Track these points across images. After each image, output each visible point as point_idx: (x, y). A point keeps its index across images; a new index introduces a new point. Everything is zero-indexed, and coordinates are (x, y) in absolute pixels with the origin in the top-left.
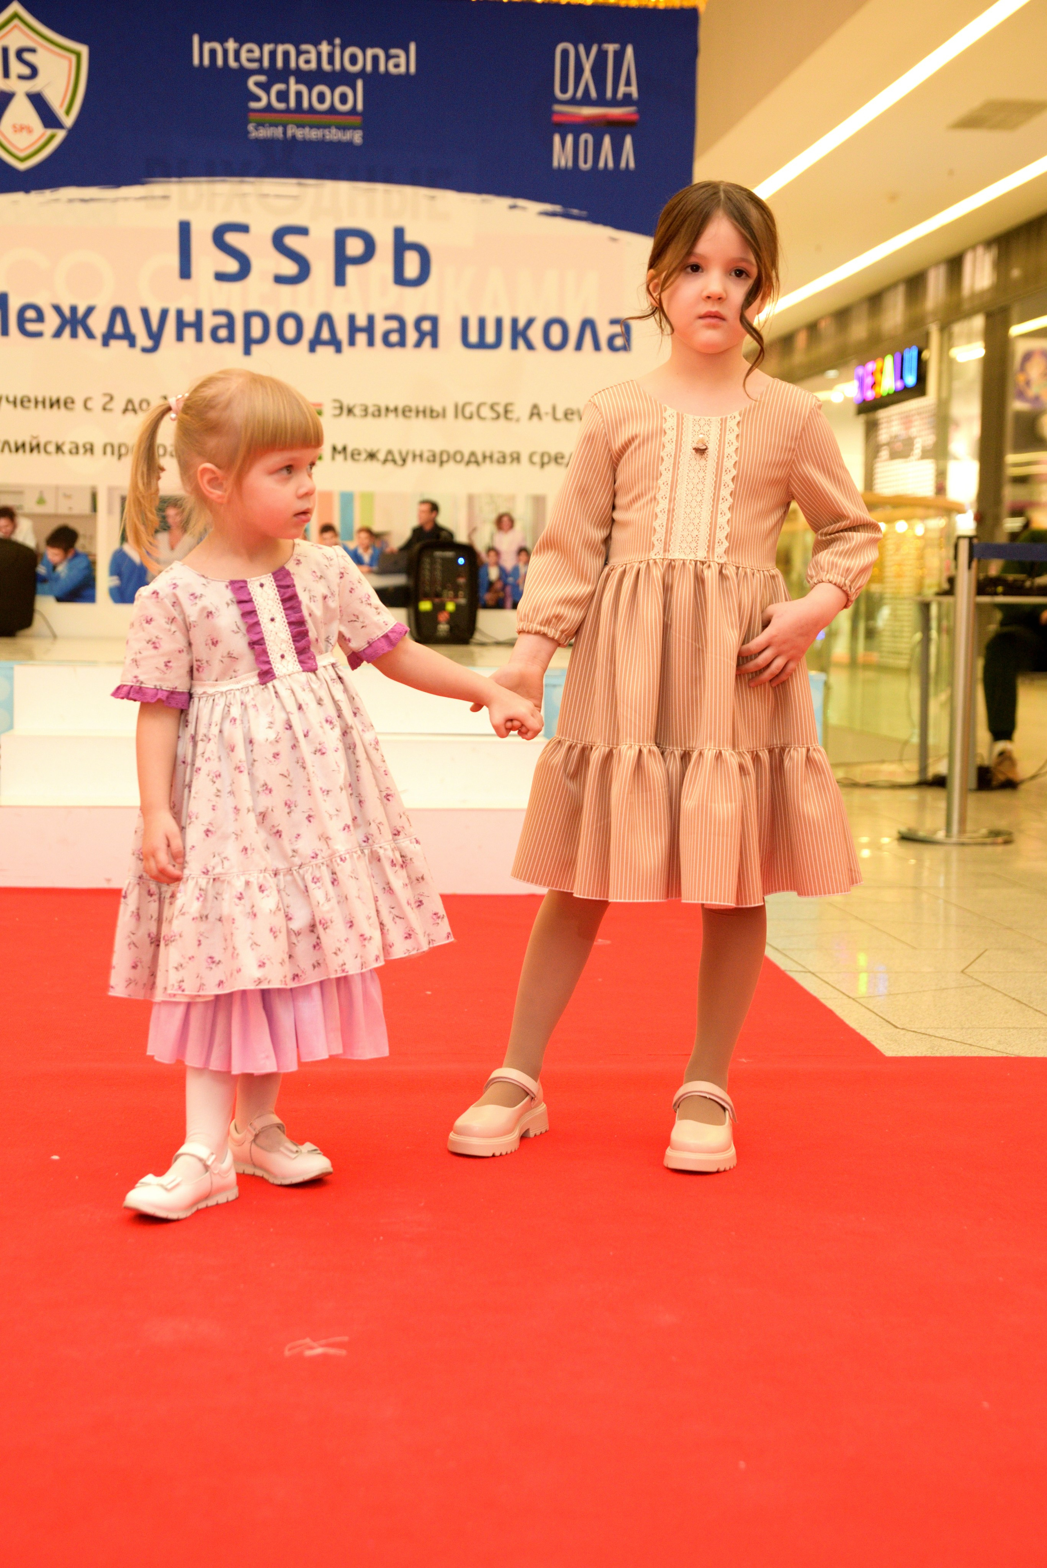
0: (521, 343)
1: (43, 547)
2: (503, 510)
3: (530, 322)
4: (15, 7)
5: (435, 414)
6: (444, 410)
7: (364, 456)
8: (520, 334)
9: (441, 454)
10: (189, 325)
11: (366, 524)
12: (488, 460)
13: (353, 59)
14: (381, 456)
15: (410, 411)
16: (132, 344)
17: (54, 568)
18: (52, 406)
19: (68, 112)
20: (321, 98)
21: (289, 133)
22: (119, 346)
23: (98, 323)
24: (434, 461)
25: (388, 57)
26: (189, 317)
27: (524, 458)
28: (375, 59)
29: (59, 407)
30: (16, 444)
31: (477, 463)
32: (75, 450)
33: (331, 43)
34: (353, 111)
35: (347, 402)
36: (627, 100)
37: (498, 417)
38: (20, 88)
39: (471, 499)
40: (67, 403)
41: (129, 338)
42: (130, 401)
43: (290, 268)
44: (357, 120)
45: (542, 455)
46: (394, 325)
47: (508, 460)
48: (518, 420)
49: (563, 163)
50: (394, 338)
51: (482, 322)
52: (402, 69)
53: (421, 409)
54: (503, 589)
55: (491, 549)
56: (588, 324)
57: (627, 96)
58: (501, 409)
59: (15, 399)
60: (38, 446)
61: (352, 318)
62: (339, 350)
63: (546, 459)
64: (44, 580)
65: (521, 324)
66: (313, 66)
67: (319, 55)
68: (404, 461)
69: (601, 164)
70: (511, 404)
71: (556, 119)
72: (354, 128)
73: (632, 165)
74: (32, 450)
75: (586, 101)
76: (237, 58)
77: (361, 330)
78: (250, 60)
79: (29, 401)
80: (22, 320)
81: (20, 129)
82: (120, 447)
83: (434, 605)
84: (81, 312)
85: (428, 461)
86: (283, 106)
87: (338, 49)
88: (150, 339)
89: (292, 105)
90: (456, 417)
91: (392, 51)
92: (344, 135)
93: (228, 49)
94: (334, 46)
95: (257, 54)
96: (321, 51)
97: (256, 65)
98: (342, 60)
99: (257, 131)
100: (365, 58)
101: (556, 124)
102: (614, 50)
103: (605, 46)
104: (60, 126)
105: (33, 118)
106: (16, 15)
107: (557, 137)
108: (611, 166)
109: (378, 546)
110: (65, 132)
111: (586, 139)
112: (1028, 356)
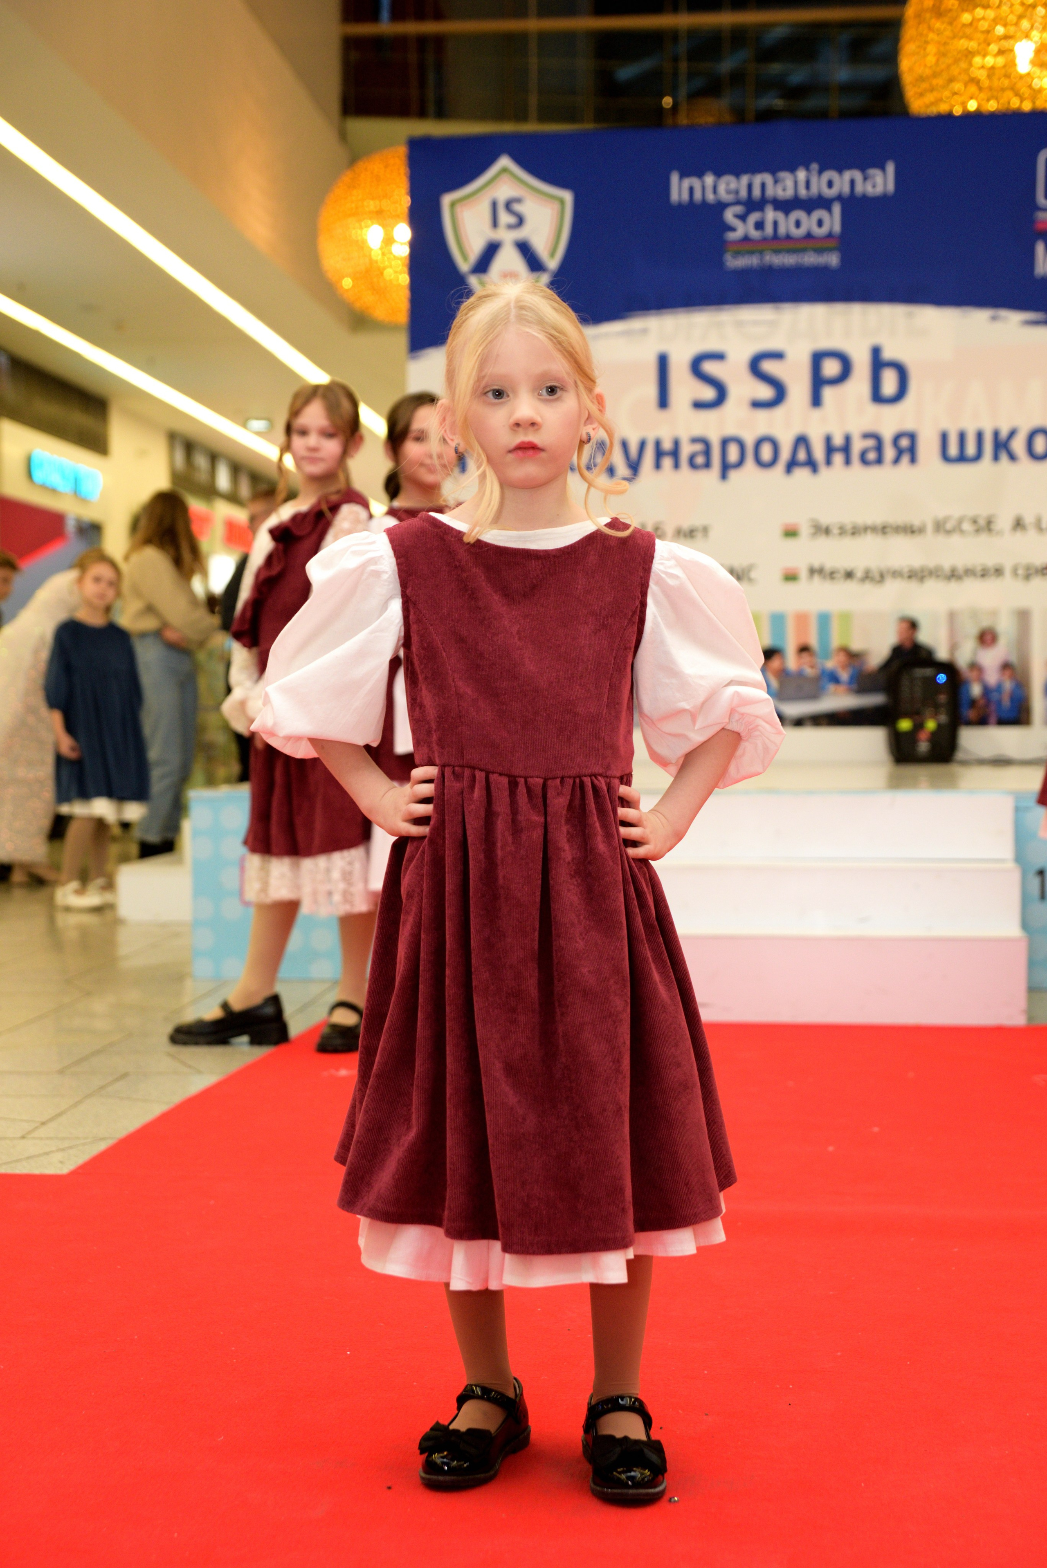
0: (1004, 457)
2: (985, 623)
3: (1012, 433)
4: (505, 161)
5: (914, 531)
6: (924, 526)
7: (842, 575)
8: (1002, 446)
9: (922, 569)
10: (668, 454)
11: (844, 644)
12: (970, 575)
13: (830, 184)
14: (859, 574)
15: (890, 528)
19: (552, 256)
20: (798, 224)
21: (766, 261)
24: (914, 577)
25: (865, 179)
26: (667, 445)
27: (1008, 572)
28: (852, 181)
31: (959, 578)
33: (808, 169)
34: (830, 236)
35: (825, 521)
37: (981, 530)
38: (507, 237)
39: (952, 616)
43: (765, 392)
44: (832, 244)
45: (1028, 568)
46: (871, 443)
47: (992, 573)
48: (1001, 533)
50: (872, 456)
51: (962, 437)
52: (879, 190)
53: (900, 525)
54: (988, 705)
55: (974, 665)
58: (982, 522)
61: (828, 440)
62: (815, 470)
63: (1031, 572)
65: (1004, 433)
67: (796, 182)
68: (883, 579)
70: (994, 516)
71: (1040, 227)
72: (831, 251)
76: (715, 191)
77: (838, 450)
78: (727, 193)
81: (508, 276)
83: (913, 722)
85: (907, 578)
86: (760, 233)
87: (815, 174)
88: (629, 468)
89: (769, 232)
90: (937, 532)
91: (869, 171)
92: (821, 259)
93: (706, 182)
94: (811, 171)
95: (735, 185)
96: (798, 177)
97: (733, 196)
98: (819, 184)
99: (734, 261)
100: (842, 180)
101: (1039, 232)
104: (545, 269)
105: (519, 264)
106: (505, 168)
107: (1040, 245)
109: (856, 666)
110: (550, 275)
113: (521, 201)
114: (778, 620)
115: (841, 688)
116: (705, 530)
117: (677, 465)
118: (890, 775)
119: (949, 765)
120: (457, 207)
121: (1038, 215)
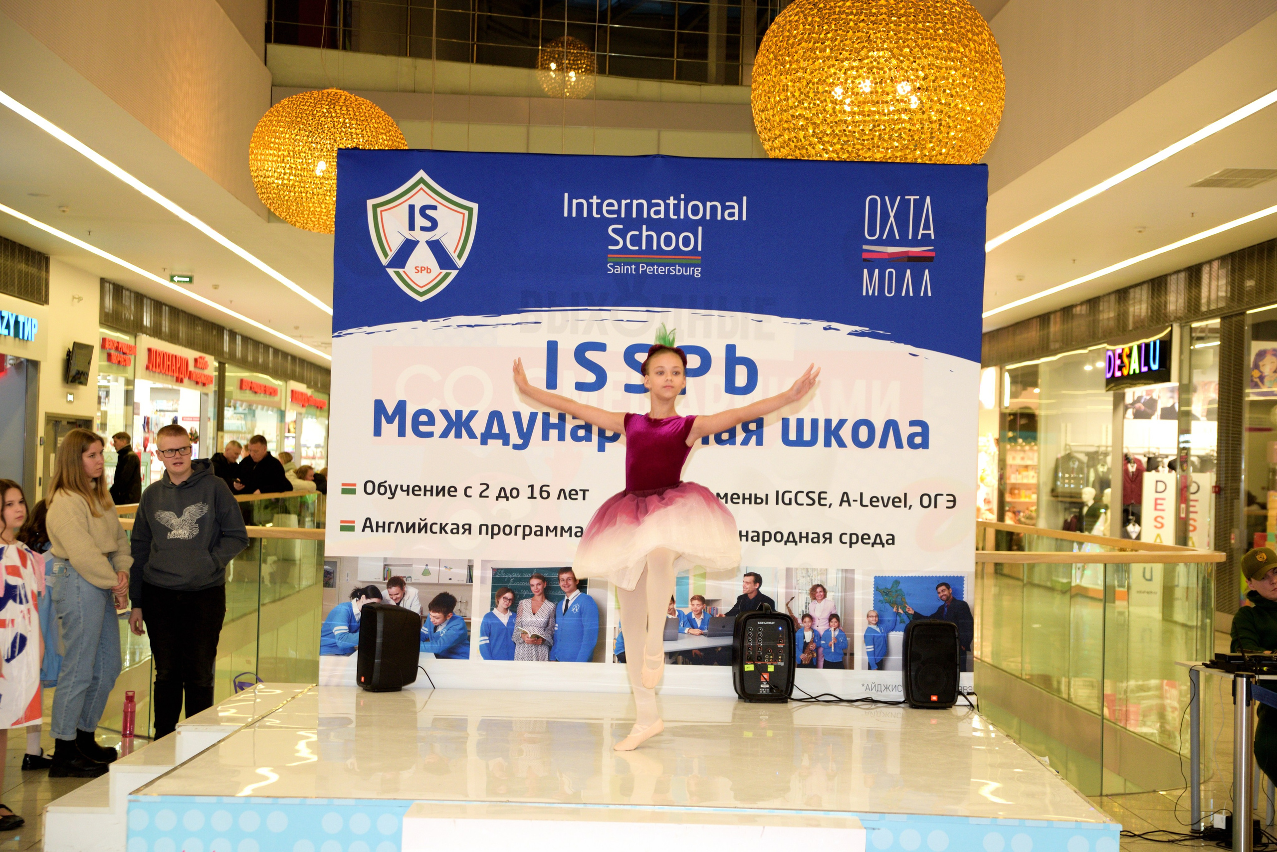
0: (833, 442)
1: (427, 612)
2: (816, 582)
3: (842, 422)
4: (421, 174)
5: (759, 501)
6: (767, 495)
8: (833, 433)
9: (764, 533)
11: (699, 594)
12: (804, 540)
13: (695, 210)
15: (739, 498)
16: (506, 443)
17: (436, 628)
18: (437, 494)
19: (460, 256)
20: (668, 241)
21: (641, 269)
22: (495, 444)
23: (479, 425)
24: (758, 540)
25: (724, 208)
26: (554, 419)
27: (836, 538)
28: (714, 208)
29: (444, 495)
30: (407, 524)
31: (794, 542)
32: (456, 530)
33: (677, 198)
34: (695, 250)
36: (926, 241)
37: (814, 503)
39: (789, 572)
40: (451, 491)
41: (504, 438)
42: (503, 489)
44: (697, 259)
45: (851, 535)
47: (822, 540)
48: (831, 505)
49: (870, 294)
52: (736, 218)
53: (747, 496)
54: (817, 650)
55: (806, 616)
56: (891, 425)
57: (926, 237)
58: (815, 496)
59: (408, 486)
60: (426, 525)
63: (854, 540)
64: (427, 639)
65: (834, 424)
66: (662, 216)
67: (667, 206)
69: (903, 294)
70: (826, 493)
71: (865, 256)
72: (695, 266)
73: (930, 294)
74: (420, 531)
75: (891, 241)
76: (599, 210)
78: (609, 212)
79: (420, 490)
80: (416, 423)
81: (420, 270)
82: (493, 526)
83: (756, 666)
84: (465, 415)
85: (752, 540)
86: (637, 248)
87: (682, 203)
88: (521, 437)
89: (644, 247)
90: (777, 503)
91: (727, 204)
92: (686, 272)
93: (592, 203)
94: (679, 200)
95: (616, 208)
96: (669, 204)
97: (615, 216)
98: (686, 211)
99: (614, 269)
100: (705, 209)
101: (865, 260)
102: (915, 200)
103: (906, 197)
104: (453, 266)
105: (431, 261)
106: (422, 180)
107: (865, 271)
108: (911, 294)
109: (708, 612)
110: (457, 271)
111: (891, 273)
112: (1261, 354)
113: (434, 208)
115: (697, 631)
116: (584, 491)
118: (735, 709)
119: (786, 702)
120: (379, 210)
121: (865, 247)
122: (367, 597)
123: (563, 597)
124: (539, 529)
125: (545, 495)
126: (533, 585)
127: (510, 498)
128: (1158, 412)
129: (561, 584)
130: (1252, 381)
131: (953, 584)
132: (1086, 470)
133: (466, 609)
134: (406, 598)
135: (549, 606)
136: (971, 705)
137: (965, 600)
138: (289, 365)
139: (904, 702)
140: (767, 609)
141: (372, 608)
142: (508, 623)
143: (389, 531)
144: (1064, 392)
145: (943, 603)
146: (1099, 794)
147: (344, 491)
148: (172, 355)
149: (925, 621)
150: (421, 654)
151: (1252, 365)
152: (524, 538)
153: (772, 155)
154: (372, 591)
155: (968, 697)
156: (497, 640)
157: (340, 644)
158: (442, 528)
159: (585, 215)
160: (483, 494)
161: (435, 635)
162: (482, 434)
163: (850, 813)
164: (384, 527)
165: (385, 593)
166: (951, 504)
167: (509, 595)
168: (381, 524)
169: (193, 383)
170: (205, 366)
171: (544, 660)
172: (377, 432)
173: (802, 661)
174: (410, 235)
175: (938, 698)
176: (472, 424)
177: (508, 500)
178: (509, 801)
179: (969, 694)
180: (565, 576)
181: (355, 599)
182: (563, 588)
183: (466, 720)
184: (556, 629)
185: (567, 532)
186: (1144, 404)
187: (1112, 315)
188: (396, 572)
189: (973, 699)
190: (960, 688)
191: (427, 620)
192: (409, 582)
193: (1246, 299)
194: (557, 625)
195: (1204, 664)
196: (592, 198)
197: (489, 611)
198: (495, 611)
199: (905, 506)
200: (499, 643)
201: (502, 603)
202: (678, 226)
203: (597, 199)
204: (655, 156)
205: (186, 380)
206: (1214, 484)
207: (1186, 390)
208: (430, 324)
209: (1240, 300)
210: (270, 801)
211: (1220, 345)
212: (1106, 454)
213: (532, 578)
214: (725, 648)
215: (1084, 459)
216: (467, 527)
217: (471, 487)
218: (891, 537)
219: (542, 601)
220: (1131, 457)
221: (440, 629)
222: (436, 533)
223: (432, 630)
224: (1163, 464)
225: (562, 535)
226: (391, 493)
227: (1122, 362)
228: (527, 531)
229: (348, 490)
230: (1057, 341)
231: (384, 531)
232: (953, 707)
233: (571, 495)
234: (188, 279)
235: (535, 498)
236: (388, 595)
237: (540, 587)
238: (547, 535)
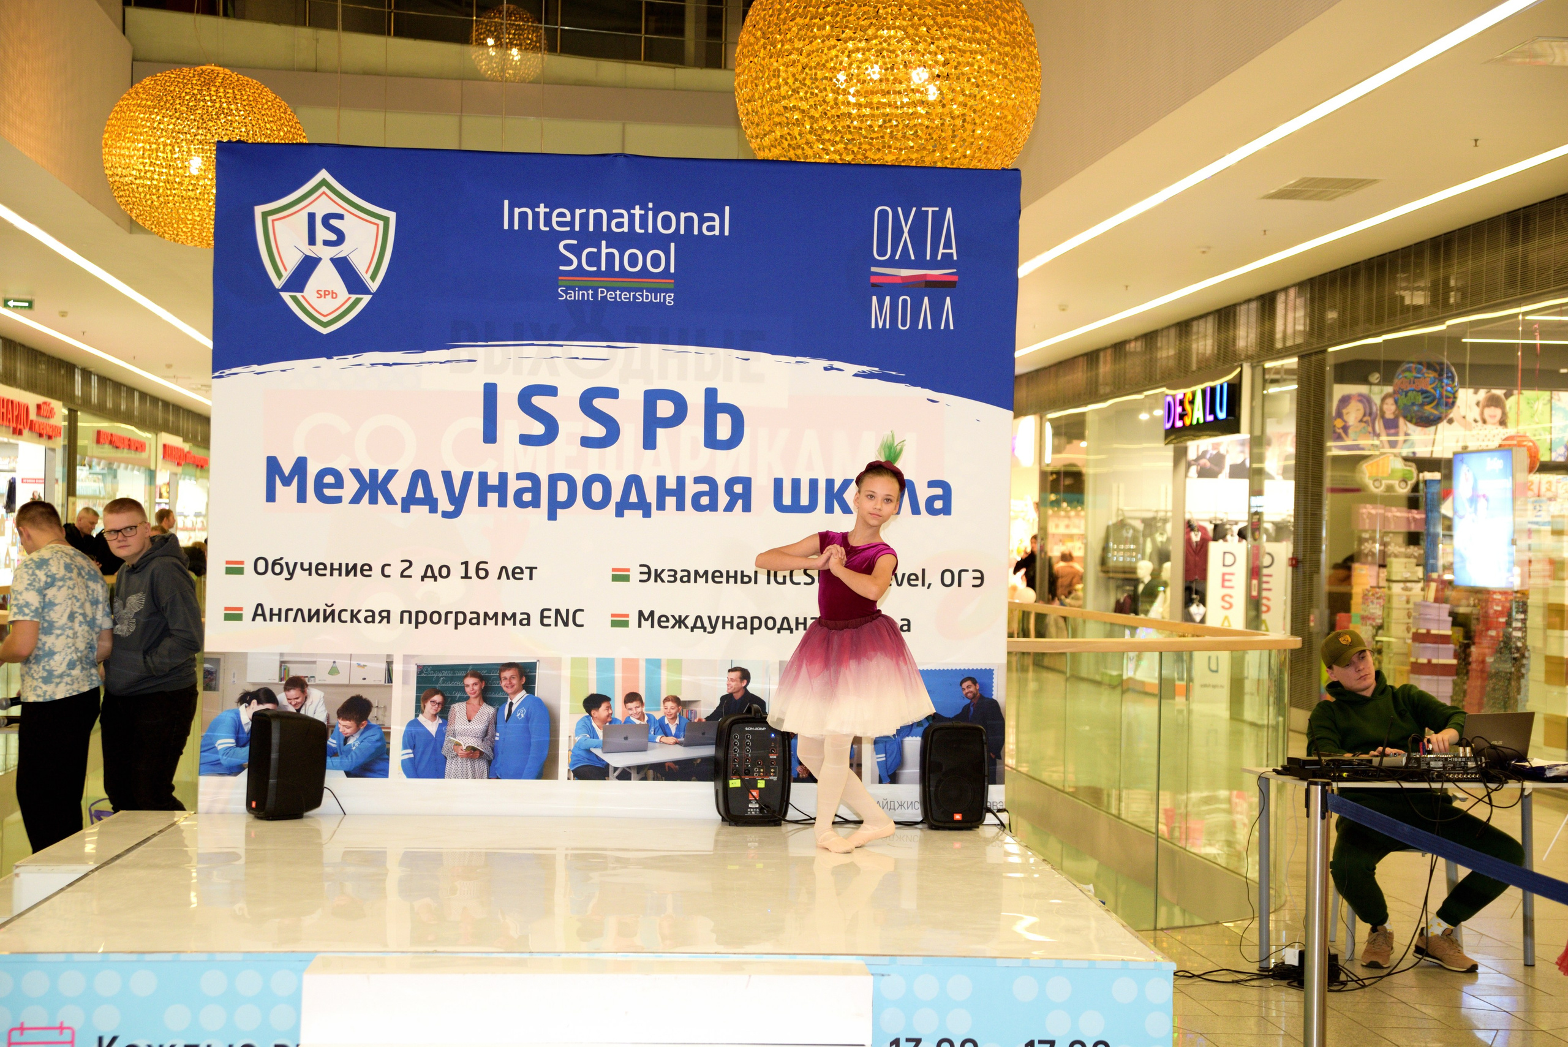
0: (837, 507)
1: (334, 720)
4: (324, 174)
5: (746, 579)
7: (672, 621)
8: (835, 496)
9: (752, 618)
10: (493, 489)
11: (674, 694)
13: (666, 223)
14: (690, 622)
15: (721, 576)
16: (433, 509)
17: (346, 740)
18: (348, 574)
19: (373, 277)
20: (633, 260)
21: (600, 295)
22: (419, 512)
23: (399, 488)
24: (745, 628)
25: (702, 220)
26: (493, 480)
28: (689, 220)
29: (355, 575)
30: (310, 610)
31: (790, 629)
32: (371, 618)
33: (644, 207)
34: (666, 272)
35: (655, 567)
36: (947, 262)
40: (365, 570)
41: (431, 503)
43: (598, 431)
44: (669, 283)
46: (705, 487)
49: (880, 327)
50: (705, 501)
51: (796, 484)
52: (717, 232)
53: (732, 574)
57: (947, 257)
59: (310, 564)
60: (333, 612)
61: (661, 480)
62: (647, 514)
64: (335, 754)
65: (837, 486)
66: (625, 229)
67: (632, 218)
68: (714, 628)
69: (920, 327)
71: (874, 280)
72: (667, 291)
73: (952, 327)
74: (325, 620)
75: (905, 263)
76: (548, 222)
77: (671, 493)
78: (559, 224)
79: (325, 569)
80: (319, 485)
81: (323, 294)
82: (417, 613)
83: (743, 781)
84: (381, 476)
85: (738, 627)
86: (595, 269)
87: (650, 213)
88: (452, 504)
89: (603, 268)
90: (769, 582)
91: (706, 215)
92: (656, 299)
93: (539, 213)
94: (647, 210)
95: (568, 219)
96: (634, 215)
97: (568, 229)
98: (655, 223)
99: (566, 295)
100: (679, 222)
101: (874, 285)
102: (933, 212)
103: (923, 209)
104: (365, 290)
105: (337, 284)
106: (324, 183)
107: (874, 298)
108: (930, 327)
109: (685, 716)
110: (371, 296)
111: (904, 301)
112: (1345, 400)
113: (340, 217)
114: (605, 665)
115: (671, 740)
116: (531, 569)
117: (502, 503)
118: (718, 834)
119: (780, 825)
120: (270, 219)
121: (873, 269)
122: (259, 703)
123: (506, 700)
124: (475, 616)
125: (482, 574)
126: (468, 686)
127: (439, 578)
128: (1226, 470)
129: (503, 683)
130: (1334, 432)
131: (980, 679)
132: (1141, 540)
133: (385, 716)
134: (308, 703)
135: (488, 710)
136: (1002, 824)
137: (994, 697)
138: (160, 413)
139: (921, 822)
140: (757, 711)
141: (265, 715)
142: (437, 732)
143: (286, 620)
144: (1116, 446)
145: (968, 701)
146: (1152, 928)
147: (229, 571)
148: (8, 400)
149: (948, 724)
150: (328, 773)
151: (1334, 414)
152: (456, 628)
153: (761, 155)
154: (265, 695)
155: (998, 814)
156: (423, 753)
157: (225, 760)
158: (354, 616)
159: (530, 227)
160: (405, 574)
161: (345, 748)
162: (403, 498)
163: (854, 957)
164: (280, 615)
165: (282, 697)
166: (978, 582)
167: (438, 698)
168: (276, 611)
169: (35, 435)
170: (51, 414)
171: (482, 778)
172: (271, 497)
173: (798, 774)
174: (311, 251)
175: (963, 817)
176: (391, 486)
177: (436, 580)
178: (436, 952)
179: (999, 811)
180: (507, 674)
181: (244, 705)
182: (505, 689)
183: (385, 852)
184: (497, 739)
185: (510, 619)
186: (1209, 460)
187: (1172, 352)
188: (295, 671)
189: (1004, 817)
190: (988, 804)
191: (335, 730)
192: (312, 683)
193: (1327, 334)
194: (498, 734)
195: (1274, 770)
196: (539, 207)
197: (413, 718)
198: (421, 718)
199: (923, 585)
200: (427, 757)
201: (430, 708)
202: (646, 242)
203: (545, 207)
204: (616, 155)
205: (26, 432)
206: (1290, 556)
207: (1258, 442)
208: (336, 362)
209: (1321, 335)
210: (134, 957)
211: (1298, 389)
212: (1165, 521)
213: (466, 676)
214: (705, 760)
215: (1140, 526)
216: (384, 614)
217: (389, 565)
218: (906, 622)
219: (480, 705)
220: (1195, 524)
221: (351, 741)
222: (346, 622)
223: (342, 742)
224: (1232, 532)
225: (503, 624)
226: (289, 573)
227: (1184, 409)
228: (460, 619)
229: (235, 569)
230: (1106, 384)
231: (280, 620)
232: (981, 827)
233: (515, 573)
234: (27, 304)
235: (470, 578)
236: (285, 699)
237: (476, 688)
238: (485, 623)
